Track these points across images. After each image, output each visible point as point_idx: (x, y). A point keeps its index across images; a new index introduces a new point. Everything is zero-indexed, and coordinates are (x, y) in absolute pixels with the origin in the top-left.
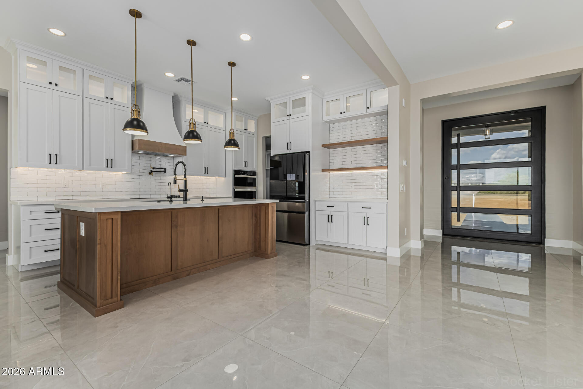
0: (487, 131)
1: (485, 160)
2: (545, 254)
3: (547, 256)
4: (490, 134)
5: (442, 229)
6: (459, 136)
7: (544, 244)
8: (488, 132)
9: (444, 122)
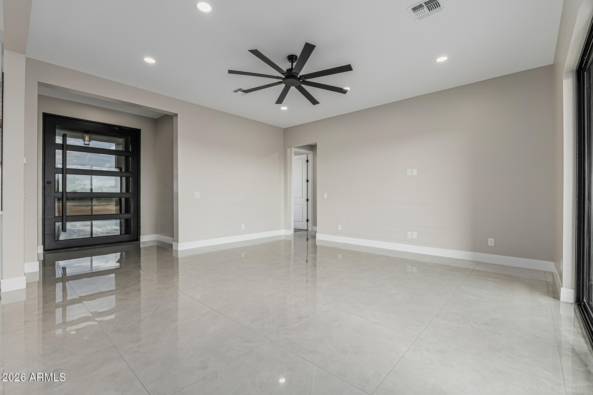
0: (86, 137)
1: (93, 167)
2: (140, 248)
3: (142, 250)
4: (89, 141)
5: (42, 245)
6: (64, 137)
7: (139, 241)
8: (88, 139)
9: (45, 115)
